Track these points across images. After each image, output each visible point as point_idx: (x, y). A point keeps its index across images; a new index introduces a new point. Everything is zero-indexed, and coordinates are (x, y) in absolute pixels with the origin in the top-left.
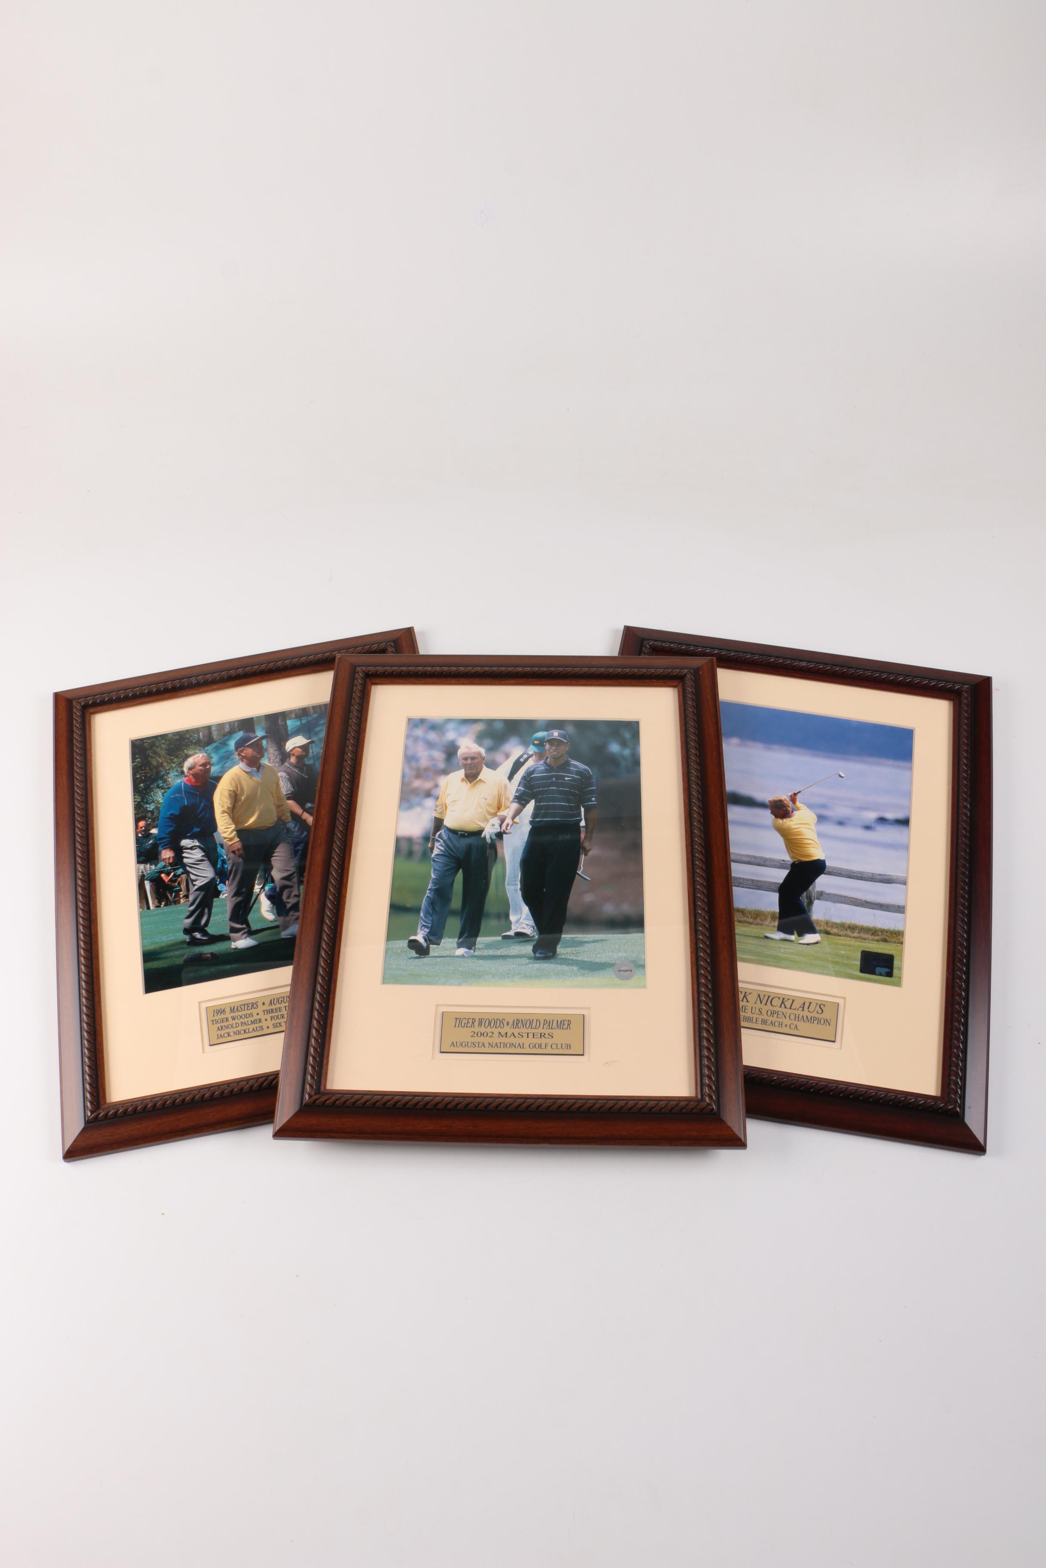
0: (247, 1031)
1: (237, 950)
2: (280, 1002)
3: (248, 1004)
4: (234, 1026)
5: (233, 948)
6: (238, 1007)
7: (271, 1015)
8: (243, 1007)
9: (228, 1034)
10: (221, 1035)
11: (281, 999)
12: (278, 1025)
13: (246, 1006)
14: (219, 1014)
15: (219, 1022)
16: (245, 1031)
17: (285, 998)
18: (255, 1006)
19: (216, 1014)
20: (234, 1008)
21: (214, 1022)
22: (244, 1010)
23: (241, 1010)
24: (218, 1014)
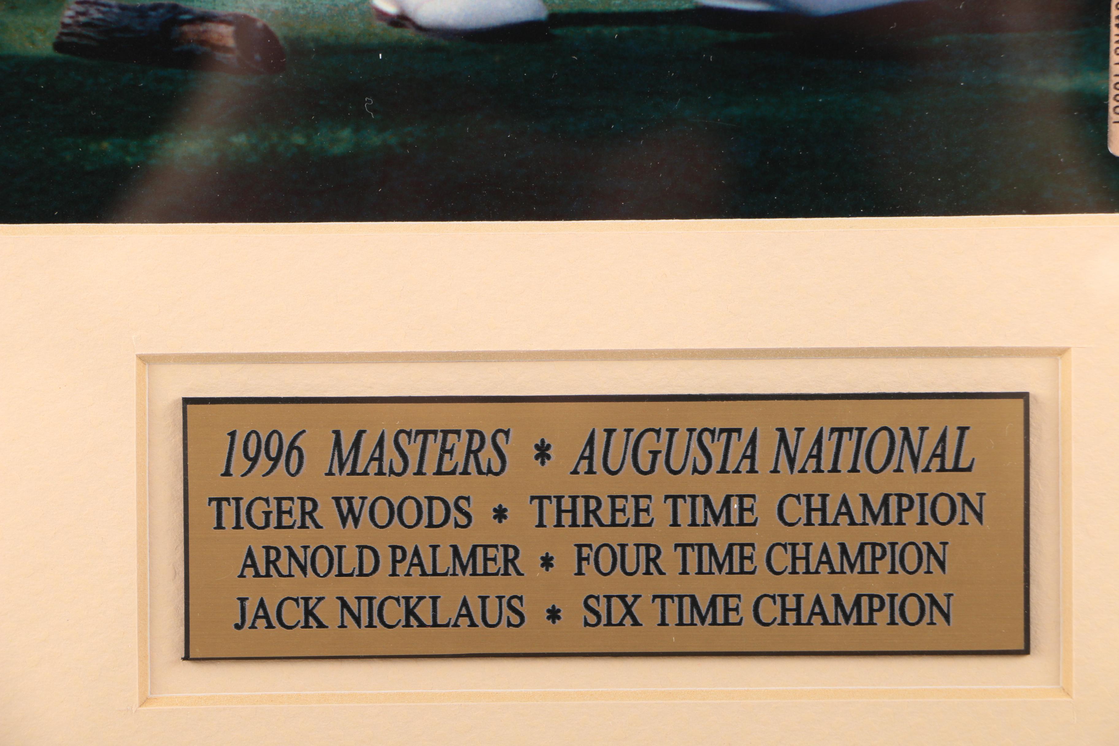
0: (424, 611)
1: (409, 33)
2: (645, 463)
3: (446, 433)
4: (350, 563)
5: (382, 15)
6: (380, 444)
7: (582, 535)
8: (413, 452)
9: (309, 613)
10: (262, 604)
11: (648, 442)
12: (618, 610)
13: (434, 447)
14: (264, 463)
15: (259, 519)
16: (410, 612)
17: (680, 439)
18: (488, 454)
19: (240, 464)
20: (356, 445)
21: (229, 511)
22: (420, 472)
23: (398, 467)
24: (254, 461)
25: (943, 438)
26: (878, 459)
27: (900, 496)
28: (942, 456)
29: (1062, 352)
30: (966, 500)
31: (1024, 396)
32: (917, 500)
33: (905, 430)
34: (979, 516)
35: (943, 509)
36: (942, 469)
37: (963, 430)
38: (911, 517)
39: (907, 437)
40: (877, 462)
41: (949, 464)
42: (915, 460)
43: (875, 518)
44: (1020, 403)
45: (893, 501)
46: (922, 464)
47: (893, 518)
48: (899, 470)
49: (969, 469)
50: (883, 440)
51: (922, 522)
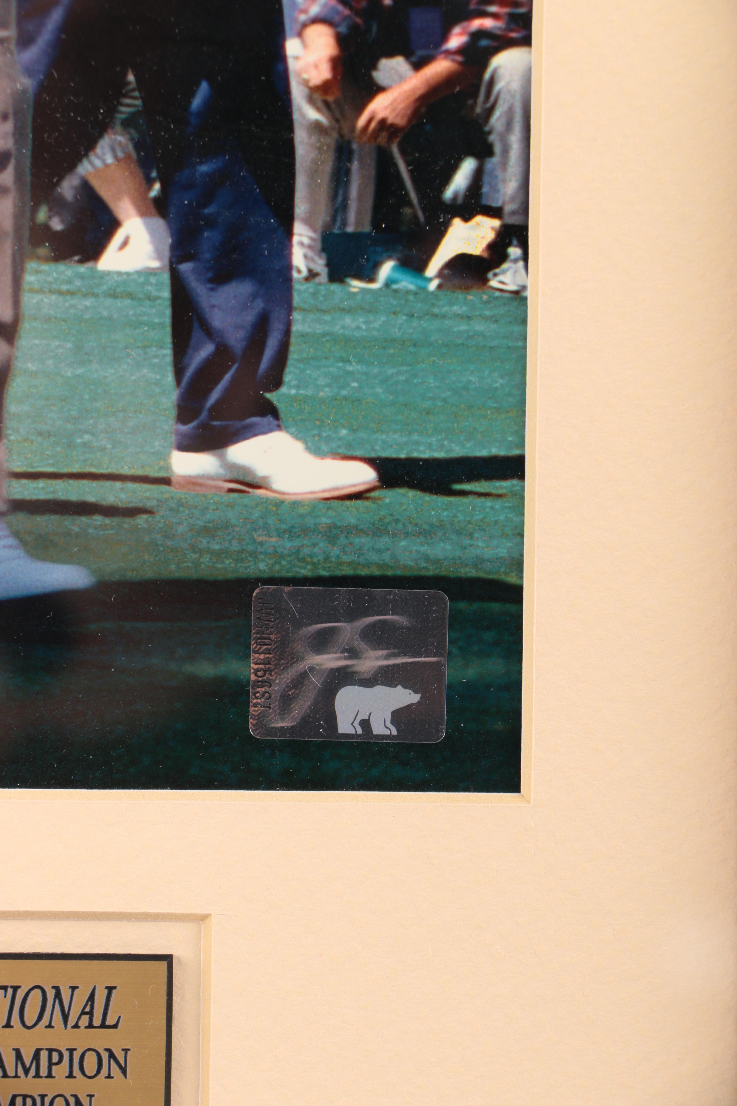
25: (91, 998)
26: (31, 1015)
27: (50, 1051)
28: (91, 1014)
29: (204, 918)
30: (112, 1055)
31: (168, 959)
32: (66, 1055)
33: (57, 989)
34: (124, 1071)
35: (91, 1063)
36: (90, 1026)
37: (110, 989)
38: (61, 1071)
39: (58, 995)
40: (30, 1017)
41: (97, 1021)
42: (65, 1017)
43: (27, 1071)
44: (163, 965)
45: (44, 1056)
46: (72, 1020)
47: (44, 1071)
48: (50, 1026)
49: (115, 1026)
50: (35, 999)
51: (71, 1076)
